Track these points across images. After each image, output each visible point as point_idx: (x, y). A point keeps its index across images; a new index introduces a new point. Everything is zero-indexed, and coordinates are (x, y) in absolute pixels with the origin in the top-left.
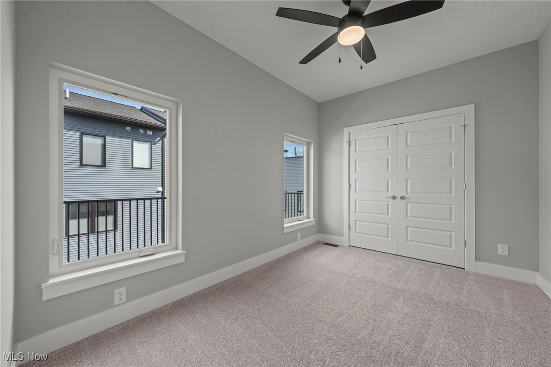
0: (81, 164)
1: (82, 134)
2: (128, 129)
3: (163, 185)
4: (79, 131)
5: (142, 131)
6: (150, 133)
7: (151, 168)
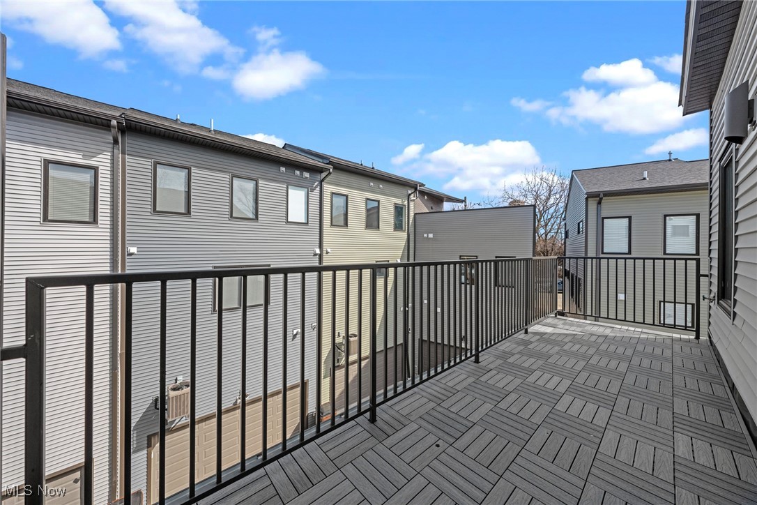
0: (231, 216)
1: (233, 176)
2: (283, 169)
3: (321, 247)
4: (229, 172)
5: (298, 172)
6: (307, 175)
7: (307, 223)
